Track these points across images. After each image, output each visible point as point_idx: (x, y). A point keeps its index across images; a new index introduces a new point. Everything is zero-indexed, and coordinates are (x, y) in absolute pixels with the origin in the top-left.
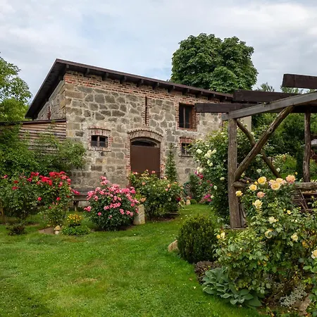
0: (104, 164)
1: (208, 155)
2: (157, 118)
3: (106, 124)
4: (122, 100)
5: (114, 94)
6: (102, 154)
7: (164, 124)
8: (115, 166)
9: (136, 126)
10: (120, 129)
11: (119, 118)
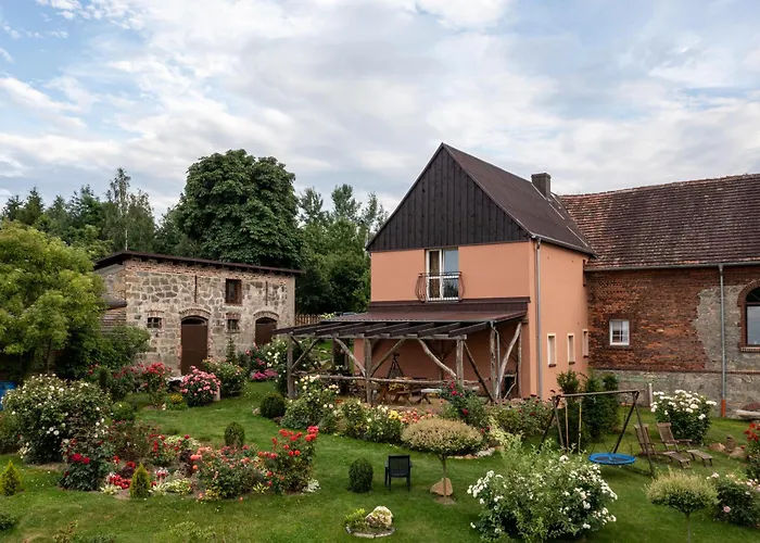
0: (158, 346)
1: (276, 356)
2: (205, 296)
3: (160, 306)
4: (175, 281)
5: (169, 276)
6: (157, 336)
7: (212, 301)
8: (168, 346)
9: (187, 305)
10: (172, 310)
11: (172, 299)
